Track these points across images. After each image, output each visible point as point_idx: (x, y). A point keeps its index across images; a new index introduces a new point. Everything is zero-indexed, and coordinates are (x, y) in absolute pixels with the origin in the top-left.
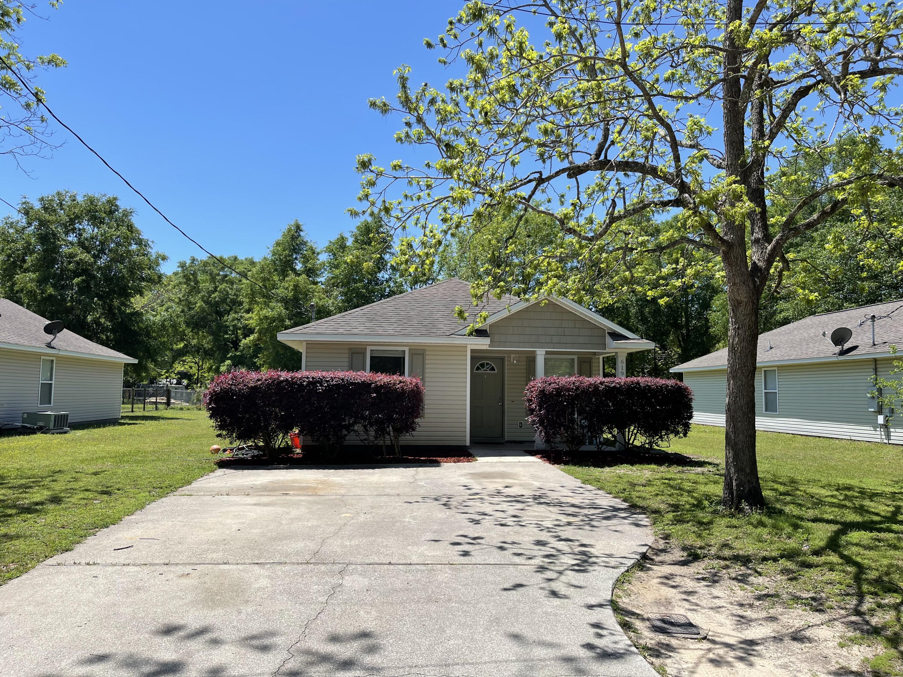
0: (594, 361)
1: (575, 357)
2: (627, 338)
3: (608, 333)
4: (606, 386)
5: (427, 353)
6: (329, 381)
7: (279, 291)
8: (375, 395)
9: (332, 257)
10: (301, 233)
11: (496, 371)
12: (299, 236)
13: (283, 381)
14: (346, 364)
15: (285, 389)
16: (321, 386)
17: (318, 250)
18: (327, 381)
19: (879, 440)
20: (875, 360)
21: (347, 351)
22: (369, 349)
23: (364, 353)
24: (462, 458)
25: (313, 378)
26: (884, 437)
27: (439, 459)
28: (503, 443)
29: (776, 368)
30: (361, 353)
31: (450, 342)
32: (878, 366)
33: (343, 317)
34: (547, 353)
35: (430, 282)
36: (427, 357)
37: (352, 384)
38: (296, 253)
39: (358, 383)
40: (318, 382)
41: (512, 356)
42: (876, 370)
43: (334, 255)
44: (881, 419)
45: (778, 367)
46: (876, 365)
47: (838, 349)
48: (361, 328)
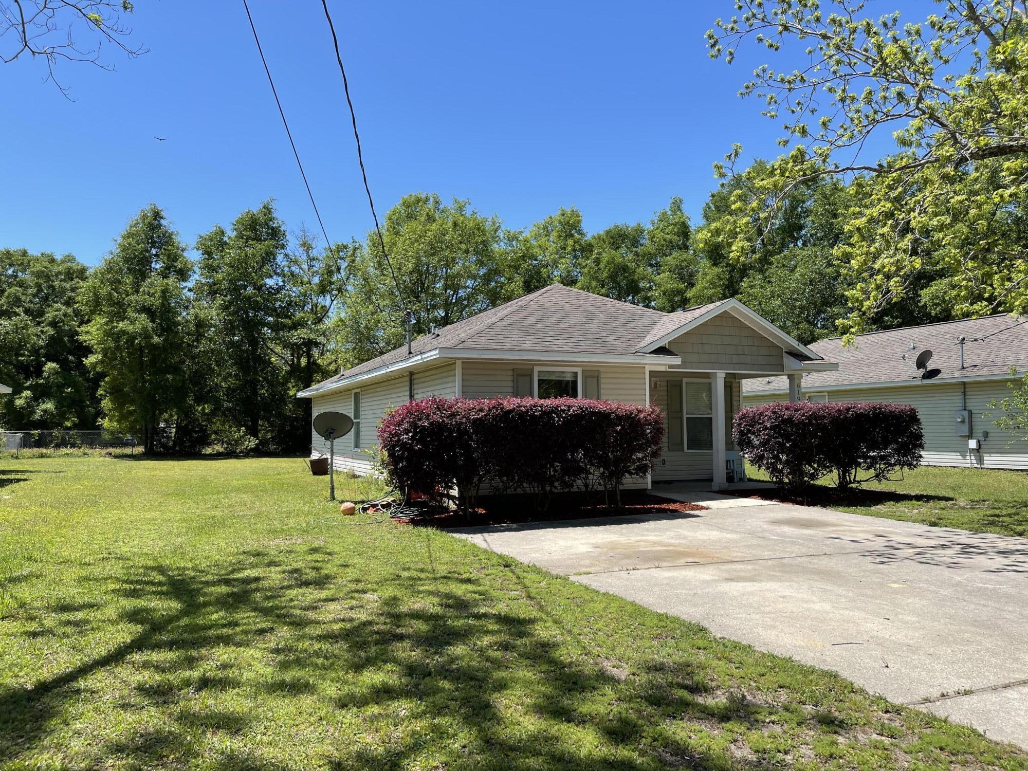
3: (786, 352)
5: (602, 375)
9: (206, 256)
10: (162, 221)
12: (160, 225)
14: (511, 390)
17: (183, 245)
19: (969, 465)
20: (964, 383)
21: (511, 373)
22: (536, 369)
23: (531, 376)
26: (974, 462)
29: (826, 394)
32: (967, 390)
36: (602, 381)
40: (552, 412)
42: (964, 393)
44: (973, 444)
45: (828, 392)
46: (965, 388)
47: (922, 371)
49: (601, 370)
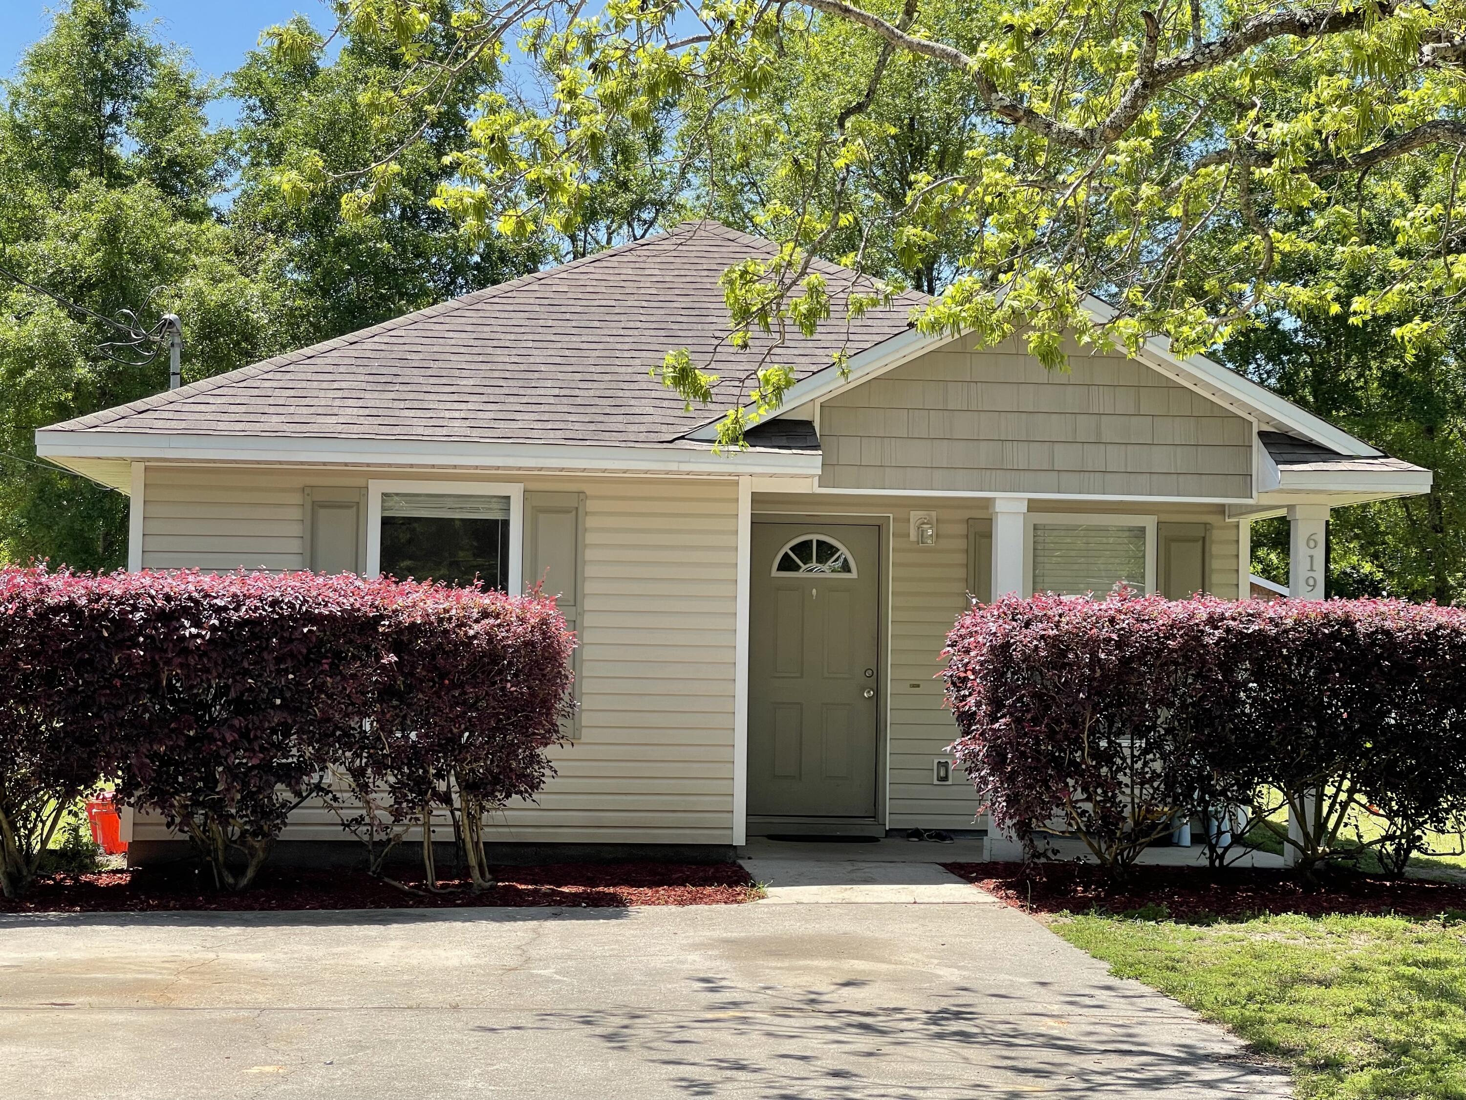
0: (1216, 534)
1: (1149, 523)
2: (1328, 455)
3: (1262, 434)
4: (1228, 630)
5: (591, 505)
6: (225, 609)
7: (43, 247)
8: (393, 658)
9: (260, 114)
11: (854, 575)
13: (57, 609)
14: (295, 546)
15: (64, 637)
16: (197, 624)
18: (219, 610)
21: (297, 498)
22: (376, 489)
23: (359, 507)
24: (709, 890)
25: (168, 598)
27: (623, 891)
28: (873, 839)
30: (348, 506)
31: (673, 467)
33: (281, 369)
34: (1034, 506)
35: (646, 215)
36: (591, 522)
37: (310, 618)
38: (113, 96)
39: (332, 617)
40: (186, 611)
41: (915, 516)
48: (350, 413)
49: (589, 489)
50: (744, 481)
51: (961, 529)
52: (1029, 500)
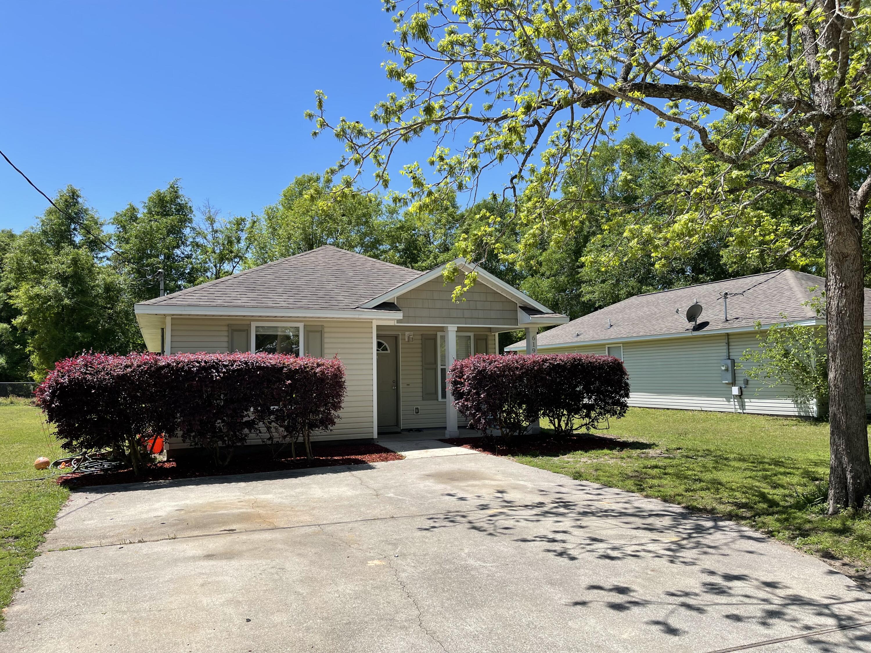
0: (490, 338)
1: (472, 334)
2: (541, 313)
3: (520, 307)
4: (550, 363)
5: (326, 330)
6: (227, 366)
7: (53, 266)
8: (289, 382)
9: (121, 230)
10: (80, 200)
11: (389, 352)
12: (77, 202)
13: (163, 367)
14: (225, 345)
15: (167, 377)
16: (218, 371)
17: (101, 221)
18: (225, 366)
19: (733, 410)
20: (728, 335)
21: (226, 328)
22: (254, 325)
23: (247, 331)
25: (205, 362)
26: (738, 407)
28: (399, 433)
29: (621, 345)
30: (244, 331)
31: (357, 316)
32: (730, 340)
34: (459, 329)
36: (326, 335)
37: (260, 368)
38: (74, 223)
39: (267, 367)
41: (407, 333)
42: (728, 344)
43: (124, 227)
44: (735, 391)
45: (623, 343)
46: (728, 339)
47: (692, 324)
48: (245, 299)
49: (325, 324)
50: (374, 321)
51: (420, 337)
52: (458, 327)
